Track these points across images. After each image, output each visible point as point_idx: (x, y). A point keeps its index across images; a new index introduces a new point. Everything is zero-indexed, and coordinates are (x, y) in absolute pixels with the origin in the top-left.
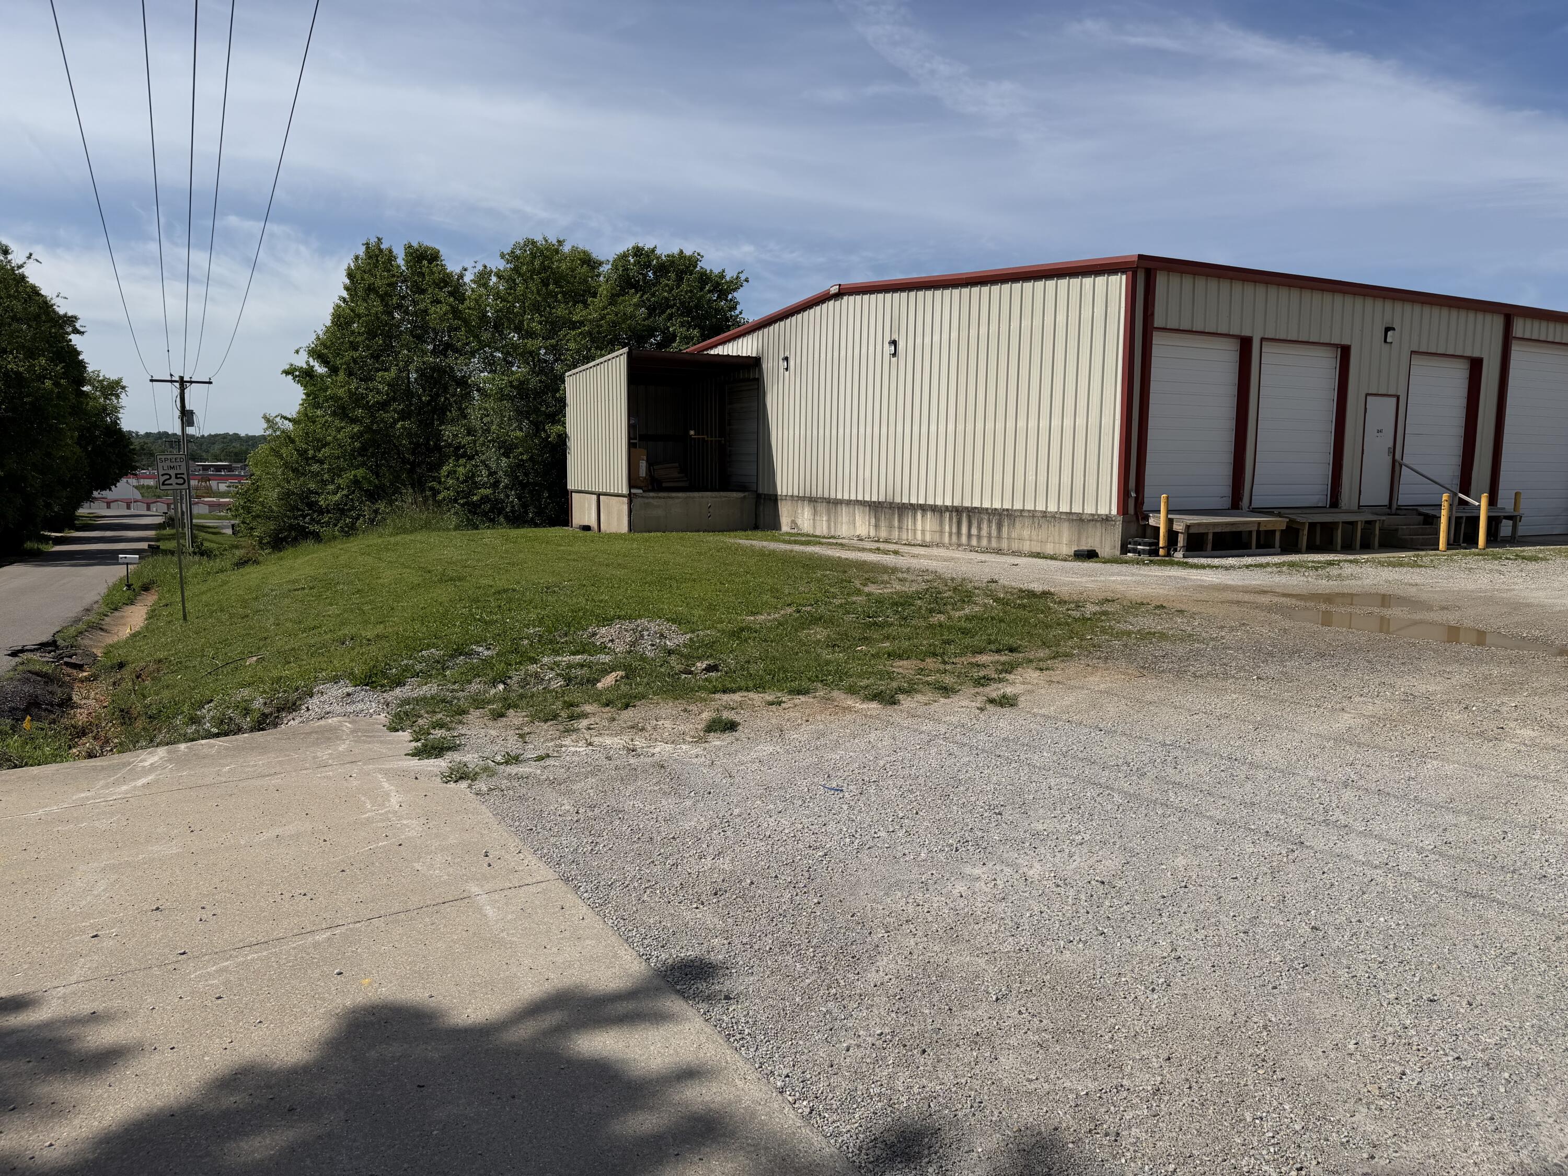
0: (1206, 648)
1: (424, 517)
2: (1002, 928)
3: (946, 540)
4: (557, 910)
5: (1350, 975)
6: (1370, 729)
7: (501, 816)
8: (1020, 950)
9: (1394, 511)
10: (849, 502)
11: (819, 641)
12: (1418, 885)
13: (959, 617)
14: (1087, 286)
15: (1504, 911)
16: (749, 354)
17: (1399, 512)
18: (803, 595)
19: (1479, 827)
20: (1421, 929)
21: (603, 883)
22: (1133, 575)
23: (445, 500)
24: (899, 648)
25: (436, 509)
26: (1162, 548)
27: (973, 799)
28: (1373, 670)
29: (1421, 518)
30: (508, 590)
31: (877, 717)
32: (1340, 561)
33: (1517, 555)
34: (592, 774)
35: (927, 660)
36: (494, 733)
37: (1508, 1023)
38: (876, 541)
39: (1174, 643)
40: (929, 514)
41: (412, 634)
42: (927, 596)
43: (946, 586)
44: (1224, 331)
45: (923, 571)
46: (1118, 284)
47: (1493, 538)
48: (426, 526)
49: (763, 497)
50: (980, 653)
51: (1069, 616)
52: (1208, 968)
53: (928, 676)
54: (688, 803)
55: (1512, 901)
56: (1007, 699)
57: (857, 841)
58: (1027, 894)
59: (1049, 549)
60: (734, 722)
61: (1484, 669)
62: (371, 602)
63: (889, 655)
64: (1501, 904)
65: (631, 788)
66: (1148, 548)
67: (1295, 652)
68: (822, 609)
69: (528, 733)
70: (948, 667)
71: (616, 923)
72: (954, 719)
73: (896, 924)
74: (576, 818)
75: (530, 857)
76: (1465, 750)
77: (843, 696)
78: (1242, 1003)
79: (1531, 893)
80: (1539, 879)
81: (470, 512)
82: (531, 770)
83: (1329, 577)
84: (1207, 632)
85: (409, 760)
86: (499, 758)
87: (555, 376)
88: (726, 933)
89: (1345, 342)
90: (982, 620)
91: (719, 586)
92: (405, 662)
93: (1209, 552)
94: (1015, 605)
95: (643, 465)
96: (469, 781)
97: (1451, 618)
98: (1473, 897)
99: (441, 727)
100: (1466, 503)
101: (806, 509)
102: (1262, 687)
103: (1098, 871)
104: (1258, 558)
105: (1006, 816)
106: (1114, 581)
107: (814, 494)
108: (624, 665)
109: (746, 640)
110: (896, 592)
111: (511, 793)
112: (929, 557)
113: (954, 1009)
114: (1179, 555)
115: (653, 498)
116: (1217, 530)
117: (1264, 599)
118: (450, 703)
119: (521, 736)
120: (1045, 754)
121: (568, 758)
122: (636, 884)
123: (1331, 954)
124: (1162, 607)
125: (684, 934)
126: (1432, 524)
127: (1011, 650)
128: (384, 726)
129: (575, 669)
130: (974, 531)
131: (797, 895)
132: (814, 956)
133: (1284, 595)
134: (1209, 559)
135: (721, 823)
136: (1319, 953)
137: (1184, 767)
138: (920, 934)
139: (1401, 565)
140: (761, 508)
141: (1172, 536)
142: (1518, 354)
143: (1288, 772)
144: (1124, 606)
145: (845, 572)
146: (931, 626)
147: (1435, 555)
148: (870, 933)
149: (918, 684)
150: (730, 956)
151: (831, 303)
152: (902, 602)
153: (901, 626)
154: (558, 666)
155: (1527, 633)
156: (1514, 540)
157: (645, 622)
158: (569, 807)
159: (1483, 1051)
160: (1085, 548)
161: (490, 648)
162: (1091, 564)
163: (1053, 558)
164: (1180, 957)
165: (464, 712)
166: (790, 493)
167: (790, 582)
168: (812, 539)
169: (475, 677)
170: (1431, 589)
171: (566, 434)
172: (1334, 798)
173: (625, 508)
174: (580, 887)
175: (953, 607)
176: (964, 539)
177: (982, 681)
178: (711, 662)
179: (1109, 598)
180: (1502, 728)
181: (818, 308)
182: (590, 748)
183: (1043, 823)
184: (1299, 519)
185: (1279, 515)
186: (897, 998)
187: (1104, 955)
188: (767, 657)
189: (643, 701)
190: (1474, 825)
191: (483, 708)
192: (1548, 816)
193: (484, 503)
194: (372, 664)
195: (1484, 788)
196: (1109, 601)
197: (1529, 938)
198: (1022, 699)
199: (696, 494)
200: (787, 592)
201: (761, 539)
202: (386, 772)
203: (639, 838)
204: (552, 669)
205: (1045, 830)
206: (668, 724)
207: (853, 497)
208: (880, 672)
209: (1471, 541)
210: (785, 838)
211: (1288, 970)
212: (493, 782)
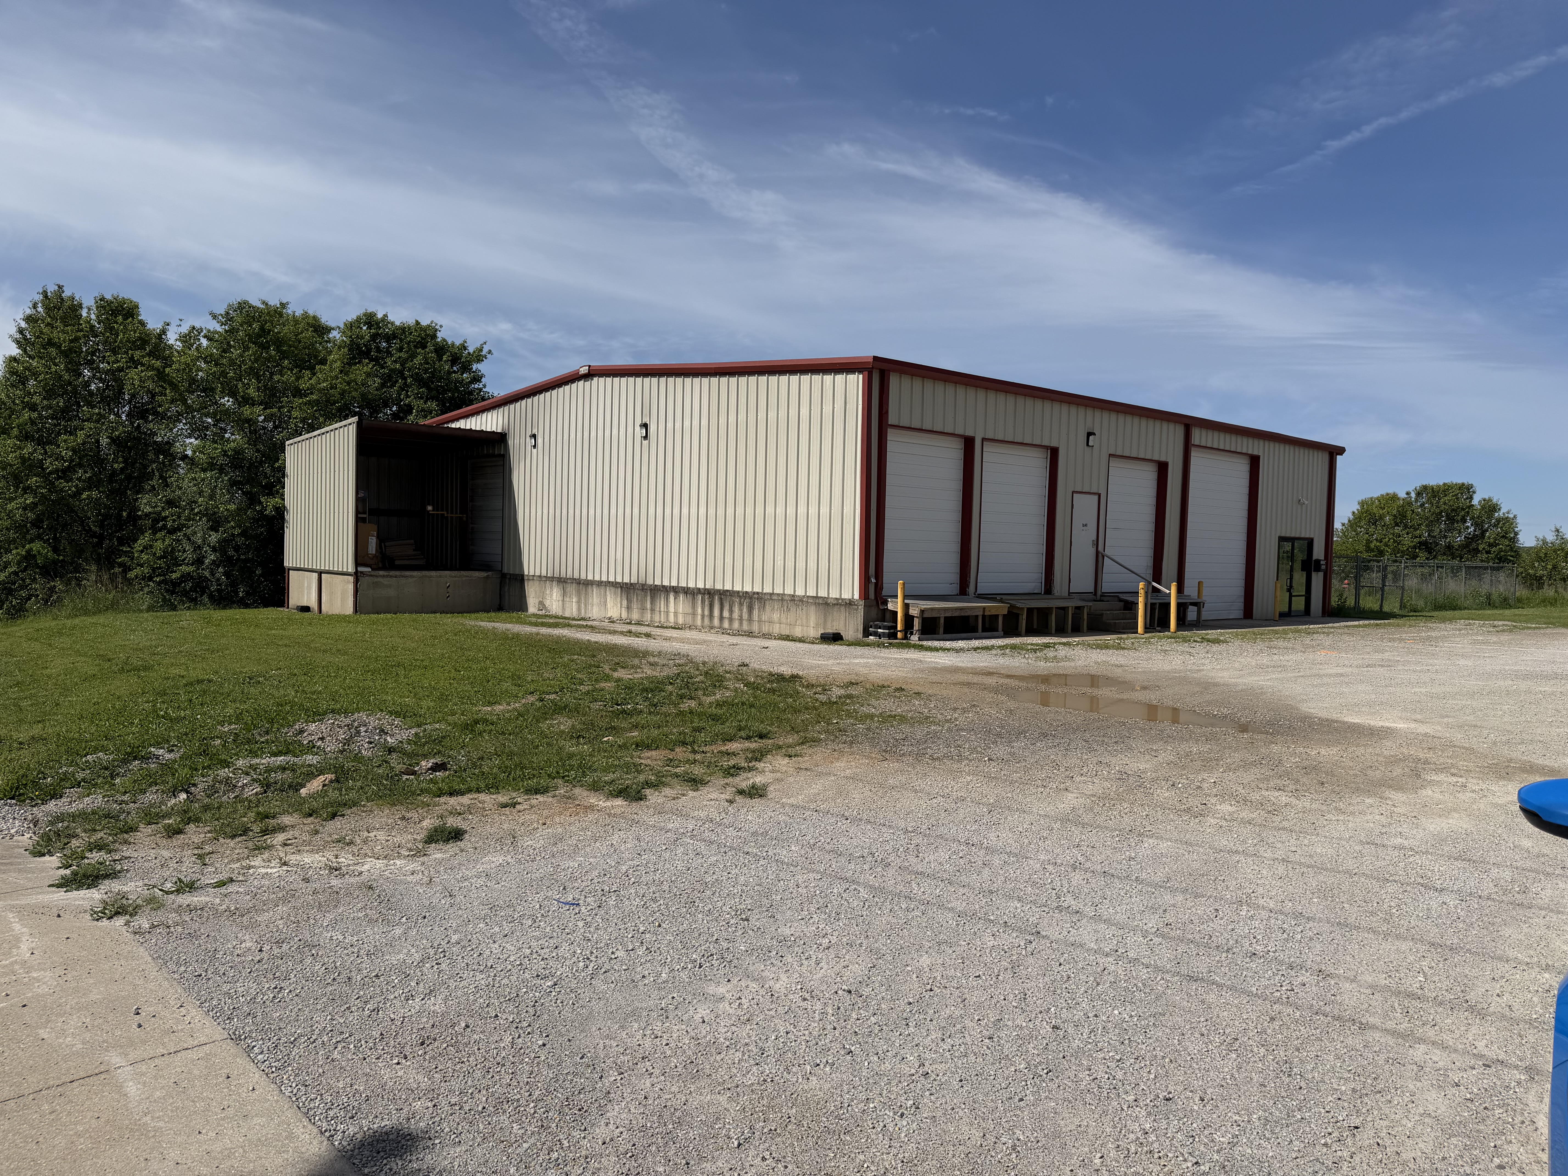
0: (942, 730)
1: (110, 597)
2: (746, 1057)
3: (699, 623)
4: (221, 1079)
5: (1091, 1078)
6: (1092, 809)
7: (161, 960)
8: (765, 1080)
9: (1098, 597)
10: (600, 584)
11: (563, 732)
12: (1145, 971)
13: (710, 703)
14: (828, 383)
15: (1223, 993)
16: (494, 429)
17: (1103, 598)
18: (548, 681)
19: (1193, 906)
20: (1152, 1020)
21: (284, 1039)
22: (875, 657)
23: (137, 578)
24: (648, 738)
25: (125, 588)
26: (900, 631)
27: (720, 904)
28: (1091, 750)
29: (1122, 604)
30: (203, 681)
31: (622, 815)
32: (1055, 644)
33: (1203, 638)
34: (284, 900)
35: (677, 750)
36: (166, 854)
37: (1237, 1118)
38: (628, 623)
39: (912, 726)
40: (681, 596)
41: (77, 735)
42: (678, 681)
43: (698, 670)
44: (950, 431)
45: (675, 655)
46: (855, 382)
47: (1182, 623)
48: (113, 607)
49: (508, 577)
50: (731, 740)
51: (817, 700)
52: (955, 1084)
53: (677, 767)
54: (398, 931)
55: (1229, 983)
56: (756, 789)
57: (592, 965)
58: (772, 1013)
59: (798, 632)
60: (460, 830)
61: (1184, 747)
62: (31, 697)
63: (637, 746)
64: (1220, 986)
65: (330, 916)
66: (887, 631)
67: (1020, 733)
68: (568, 698)
69: (209, 853)
70: (698, 757)
71: (295, 1091)
72: (703, 814)
73: (630, 1064)
74: (258, 958)
75: (194, 1012)
76: (1176, 828)
77: (585, 793)
78: (990, 1121)
79: (1245, 973)
80: (1250, 957)
81: (167, 591)
82: (208, 899)
83: (1046, 659)
84: (942, 714)
85: (54, 892)
86: (168, 886)
87: (275, 444)
88: (432, 1094)
89: (1054, 444)
90: (733, 705)
91: (453, 674)
92: (64, 769)
93: (941, 636)
94: (765, 689)
95: (373, 543)
96: (128, 917)
97: (1152, 697)
98: (1195, 981)
99: (100, 850)
100: (1158, 591)
101: (555, 590)
102: (993, 768)
103: (845, 978)
104: (984, 641)
105: (753, 921)
106: (857, 664)
107: (563, 575)
108: (335, 767)
109: (480, 734)
110: (646, 678)
111: (179, 929)
112: (682, 641)
113: (692, 1163)
114: (915, 638)
115: (384, 576)
116: (948, 614)
117: (991, 681)
118: (116, 818)
119: (200, 857)
120: (793, 848)
121: (256, 883)
122: (325, 1038)
123: (1072, 1055)
124: (902, 689)
125: (380, 1099)
126: (1131, 609)
127: (761, 736)
128: (26, 850)
129: (275, 773)
130: (726, 614)
131: (519, 1037)
132: (535, 1112)
133: (1009, 676)
134: (941, 642)
135: (436, 954)
136: (1061, 1056)
137: (926, 855)
138: (657, 1072)
139: (1107, 647)
140: (506, 588)
141: (909, 620)
142: (1196, 458)
143: (1022, 856)
144: (867, 689)
145: (594, 656)
146: (681, 713)
147: (1135, 638)
148: (601, 1077)
149: (667, 776)
150: (433, 1123)
151: (581, 383)
152: (653, 687)
153: (650, 713)
154: (255, 770)
155: (1217, 711)
156: (1199, 624)
157: (363, 716)
158: (251, 944)
159: (1218, 1152)
160: (831, 631)
161: (173, 750)
162: (836, 646)
163: (801, 640)
164: (928, 1073)
165: (132, 829)
166: (538, 573)
167: (534, 667)
168: (561, 621)
169: (150, 786)
170: (1134, 670)
171: (284, 507)
172: (1065, 882)
173: (351, 587)
174: (254, 1046)
175: (704, 693)
176: (716, 622)
177: (732, 771)
178: (438, 760)
179: (853, 681)
180: (1205, 804)
181: (567, 388)
182: (285, 868)
183: (790, 927)
184: (1019, 605)
185: (1001, 601)
186: (628, 1156)
187: (851, 1077)
188: (503, 752)
189: (354, 808)
190: (1190, 904)
191: (157, 823)
192: (1251, 891)
193: (184, 582)
194: (21, 772)
195: (1196, 865)
196: (853, 684)
197: (1247, 1021)
198: (771, 788)
199: (433, 573)
200: (529, 679)
201: (505, 621)
202: (20, 910)
203: (334, 979)
204: (247, 774)
205: (792, 935)
206: (381, 836)
207: (604, 579)
208: (627, 765)
209: (1164, 624)
210: (510, 967)
211: (1033, 1078)
212: (158, 917)
